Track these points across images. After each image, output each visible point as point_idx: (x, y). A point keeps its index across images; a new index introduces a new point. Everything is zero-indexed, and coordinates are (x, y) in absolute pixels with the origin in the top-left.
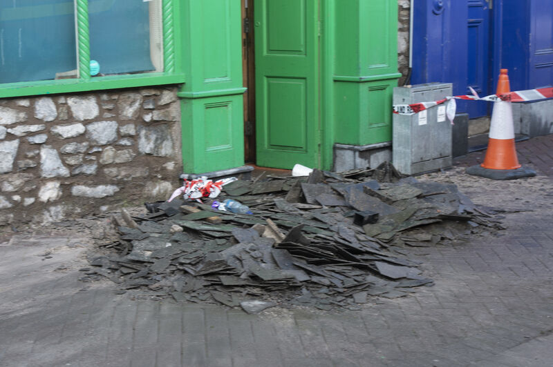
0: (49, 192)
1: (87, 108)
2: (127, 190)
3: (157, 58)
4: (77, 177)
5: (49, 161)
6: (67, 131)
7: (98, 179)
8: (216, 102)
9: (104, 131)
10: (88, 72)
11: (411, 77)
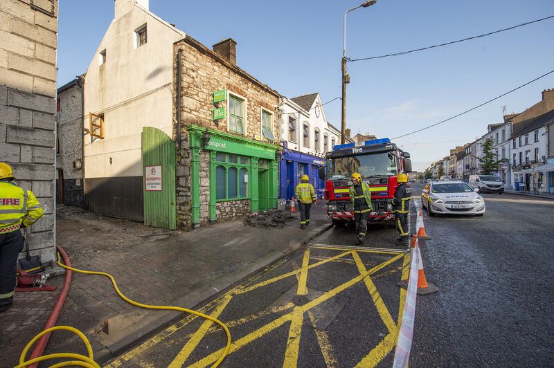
0: (234, 215)
1: (239, 202)
2: (244, 214)
3: (247, 195)
4: (237, 212)
5: (234, 210)
6: (237, 205)
7: (240, 213)
8: (255, 201)
9: (241, 206)
10: (239, 197)
11: (279, 198)
